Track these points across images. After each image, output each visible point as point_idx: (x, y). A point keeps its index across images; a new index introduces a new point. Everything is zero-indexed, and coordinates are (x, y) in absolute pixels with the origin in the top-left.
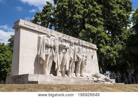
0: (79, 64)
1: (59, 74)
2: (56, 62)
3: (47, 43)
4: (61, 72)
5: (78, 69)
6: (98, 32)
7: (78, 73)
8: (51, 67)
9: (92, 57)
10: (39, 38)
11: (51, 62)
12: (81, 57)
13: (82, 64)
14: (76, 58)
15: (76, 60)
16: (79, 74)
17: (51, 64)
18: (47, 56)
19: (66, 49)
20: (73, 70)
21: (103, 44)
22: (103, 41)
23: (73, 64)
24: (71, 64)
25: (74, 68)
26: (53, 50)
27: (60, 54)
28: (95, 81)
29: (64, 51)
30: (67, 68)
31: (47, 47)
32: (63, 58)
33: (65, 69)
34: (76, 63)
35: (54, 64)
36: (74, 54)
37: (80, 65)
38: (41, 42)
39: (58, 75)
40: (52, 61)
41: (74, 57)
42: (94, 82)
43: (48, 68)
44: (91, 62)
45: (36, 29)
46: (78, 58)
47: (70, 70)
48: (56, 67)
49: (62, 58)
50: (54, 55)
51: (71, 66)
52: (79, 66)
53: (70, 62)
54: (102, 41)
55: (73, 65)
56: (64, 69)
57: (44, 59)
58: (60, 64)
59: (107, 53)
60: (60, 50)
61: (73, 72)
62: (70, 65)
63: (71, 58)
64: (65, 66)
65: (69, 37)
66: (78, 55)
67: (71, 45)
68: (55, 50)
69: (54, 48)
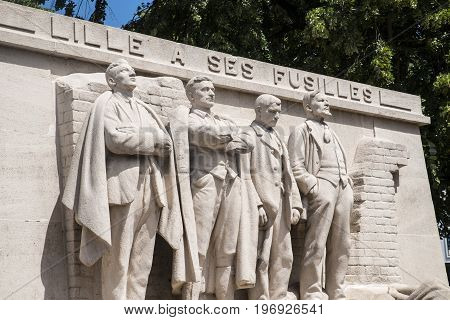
0: (314, 237)
3: (113, 131)
5: (312, 267)
7: (315, 290)
8: (145, 276)
9: (395, 175)
10: (64, 96)
12: (325, 192)
14: (295, 200)
15: (295, 217)
17: (147, 258)
18: (117, 211)
19: (234, 157)
20: (284, 274)
23: (282, 239)
24: (268, 242)
25: (285, 262)
26: (152, 173)
27: (195, 188)
31: (119, 156)
32: (220, 212)
33: (234, 276)
35: (164, 254)
36: (285, 178)
37: (322, 242)
38: (77, 126)
40: (153, 241)
41: (285, 196)
43: (130, 286)
44: (388, 213)
45: (41, 40)
47: (265, 278)
48: (180, 274)
49: (209, 216)
50: (163, 200)
51: (266, 257)
52: (316, 248)
53: (263, 230)
55: (281, 246)
56: (225, 278)
58: (204, 253)
60: (197, 166)
61: (284, 287)
62: (261, 247)
63: (265, 205)
64: (235, 260)
65: (247, 71)
66: (310, 179)
67: (265, 120)
68: (165, 169)
69: (161, 158)
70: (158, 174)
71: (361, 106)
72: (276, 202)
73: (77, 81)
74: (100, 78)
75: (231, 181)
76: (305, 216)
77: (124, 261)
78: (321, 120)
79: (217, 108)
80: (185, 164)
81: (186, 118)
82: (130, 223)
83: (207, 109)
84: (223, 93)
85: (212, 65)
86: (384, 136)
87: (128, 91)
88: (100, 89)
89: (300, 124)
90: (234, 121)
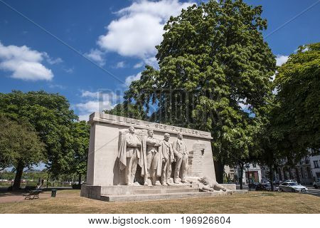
0: (177, 166)
1: (148, 182)
2: (141, 165)
3: (128, 142)
4: (151, 178)
6: (220, 109)
7: (177, 178)
8: (135, 173)
9: (203, 151)
10: (120, 134)
11: (134, 166)
12: (180, 156)
14: (172, 157)
15: (172, 161)
16: (178, 180)
17: (135, 169)
18: (128, 159)
19: (157, 148)
20: (169, 174)
21: (229, 126)
22: (228, 120)
23: (169, 166)
24: (165, 167)
25: (170, 171)
26: (136, 151)
27: (147, 154)
28: (200, 190)
29: (153, 150)
30: (159, 173)
31: (129, 147)
32: (153, 160)
33: (156, 174)
34: (174, 165)
35: (139, 169)
36: (170, 152)
37: (179, 167)
39: (146, 183)
40: (136, 166)
41: (170, 156)
42: (198, 192)
43: (131, 175)
44: (200, 160)
45: (117, 122)
46: (176, 156)
47: (165, 175)
48: (143, 173)
49: (150, 160)
50: (139, 157)
51: (165, 170)
53: (164, 164)
54: (226, 121)
55: (169, 168)
56: (154, 174)
57: (125, 163)
58: (149, 168)
59: (236, 138)
61: (169, 177)
62: (163, 168)
63: (165, 158)
64: (156, 170)
65: (165, 127)
66: (177, 152)
67: (166, 139)
68: (140, 150)
69: (139, 147)
70: (138, 151)
71: (195, 135)
72: (167, 157)
73: (123, 130)
74: (128, 130)
75: (156, 153)
77: (130, 170)
78: (181, 139)
79: (154, 136)
80: (145, 149)
81: (146, 139)
82: (131, 161)
83: (151, 137)
84: (156, 132)
85: (156, 126)
86: (200, 142)
87: (133, 133)
88: (126, 132)
89: (176, 139)
90: (158, 139)
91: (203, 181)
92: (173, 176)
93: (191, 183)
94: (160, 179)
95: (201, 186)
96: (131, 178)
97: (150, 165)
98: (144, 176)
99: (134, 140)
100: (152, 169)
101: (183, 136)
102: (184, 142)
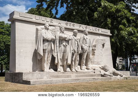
0: (83, 56)
3: (44, 36)
4: (63, 66)
5: (83, 61)
7: (83, 65)
8: (50, 62)
9: (103, 45)
10: (37, 30)
11: (49, 56)
13: (88, 55)
14: (80, 49)
15: (80, 52)
17: (50, 58)
18: (44, 50)
20: (77, 62)
21: (124, 25)
23: (77, 56)
25: (77, 60)
28: (102, 76)
30: (69, 62)
32: (64, 52)
33: (67, 62)
34: (81, 56)
35: (53, 58)
38: (39, 35)
40: (51, 56)
41: (78, 48)
42: (100, 77)
43: (47, 63)
44: (101, 52)
47: (73, 63)
48: (56, 62)
49: (62, 52)
51: (74, 59)
52: (84, 58)
53: (73, 54)
55: (77, 57)
56: (65, 63)
57: (42, 54)
58: (61, 58)
59: (129, 36)
60: (60, 43)
61: (77, 65)
63: (74, 50)
65: (73, 25)
67: (75, 35)
68: (54, 43)
70: (52, 44)
71: (97, 32)
73: (39, 27)
74: (43, 27)
75: (67, 45)
76: (82, 52)
77: (46, 59)
78: (86, 35)
80: (58, 42)
81: (59, 34)
82: (47, 52)
83: (63, 32)
84: (67, 29)
85: (67, 24)
86: (101, 38)
87: (48, 29)
88: (43, 29)
91: (104, 69)
92: (80, 64)
93: (94, 70)
94: (70, 66)
95: (103, 72)
96: (47, 66)
97: (62, 55)
98: (57, 64)
99: (49, 35)
100: (64, 59)
101: (89, 32)
102: (89, 37)
